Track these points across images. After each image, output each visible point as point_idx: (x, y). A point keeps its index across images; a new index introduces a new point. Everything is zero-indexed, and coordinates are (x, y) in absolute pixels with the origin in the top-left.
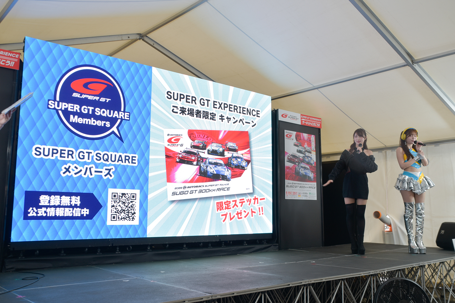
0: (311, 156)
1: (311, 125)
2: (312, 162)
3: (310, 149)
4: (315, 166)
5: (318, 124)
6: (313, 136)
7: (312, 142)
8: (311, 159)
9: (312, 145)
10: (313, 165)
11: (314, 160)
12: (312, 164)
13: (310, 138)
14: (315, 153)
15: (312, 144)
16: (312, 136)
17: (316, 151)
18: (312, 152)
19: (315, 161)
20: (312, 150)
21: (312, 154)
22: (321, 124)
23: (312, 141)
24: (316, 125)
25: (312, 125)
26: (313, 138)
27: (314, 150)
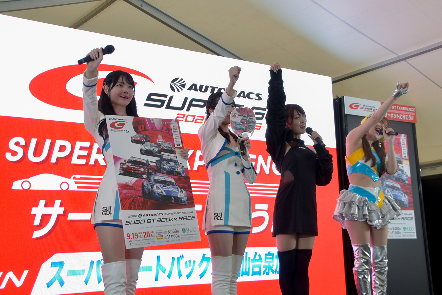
0: (402, 169)
1: (398, 118)
2: (404, 177)
3: (400, 157)
4: (410, 183)
5: (410, 117)
6: (403, 135)
7: (402, 145)
8: (402, 173)
9: (402, 150)
10: (407, 182)
11: (407, 174)
12: (404, 181)
13: (399, 139)
14: (408, 162)
15: (402, 148)
16: (401, 136)
17: (410, 159)
18: (404, 161)
19: (409, 175)
20: (403, 158)
21: (403, 165)
22: (415, 117)
23: (402, 143)
24: (408, 118)
25: (400, 118)
26: (403, 139)
27: (407, 158)
